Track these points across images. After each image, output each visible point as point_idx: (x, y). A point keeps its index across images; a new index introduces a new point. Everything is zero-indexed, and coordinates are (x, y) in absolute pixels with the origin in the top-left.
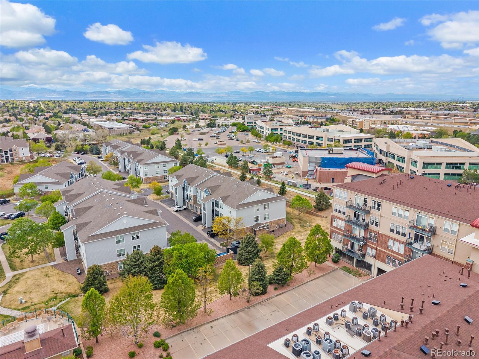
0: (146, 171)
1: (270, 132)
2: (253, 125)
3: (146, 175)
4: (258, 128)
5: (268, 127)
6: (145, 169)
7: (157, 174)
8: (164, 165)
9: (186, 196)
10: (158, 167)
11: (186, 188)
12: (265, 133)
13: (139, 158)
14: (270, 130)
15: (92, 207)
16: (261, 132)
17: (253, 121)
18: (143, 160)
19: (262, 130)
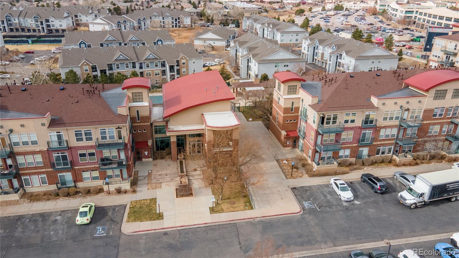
0: (283, 38)
1: (403, 15)
2: (386, 8)
3: (282, 41)
4: (391, 11)
5: (403, 10)
6: (282, 36)
7: (290, 41)
8: (297, 34)
9: (315, 54)
10: (292, 35)
11: (316, 47)
12: (398, 16)
13: (278, 27)
14: (404, 12)
15: (258, 47)
16: (393, 15)
17: (387, 4)
18: (280, 29)
19: (395, 13)
